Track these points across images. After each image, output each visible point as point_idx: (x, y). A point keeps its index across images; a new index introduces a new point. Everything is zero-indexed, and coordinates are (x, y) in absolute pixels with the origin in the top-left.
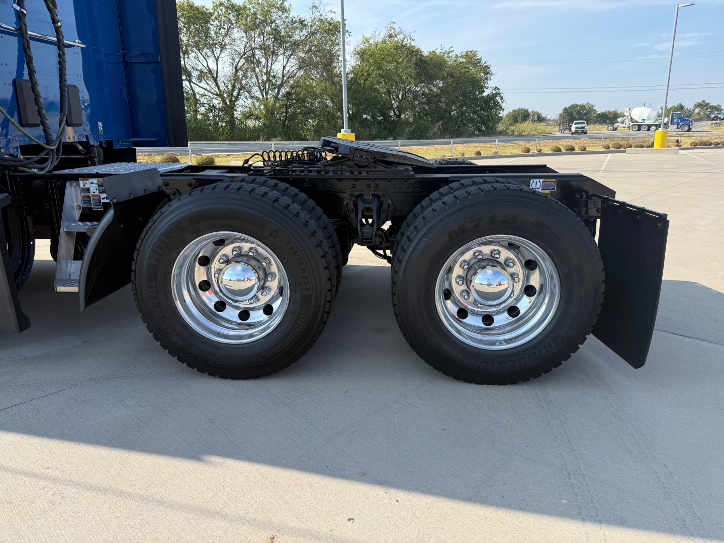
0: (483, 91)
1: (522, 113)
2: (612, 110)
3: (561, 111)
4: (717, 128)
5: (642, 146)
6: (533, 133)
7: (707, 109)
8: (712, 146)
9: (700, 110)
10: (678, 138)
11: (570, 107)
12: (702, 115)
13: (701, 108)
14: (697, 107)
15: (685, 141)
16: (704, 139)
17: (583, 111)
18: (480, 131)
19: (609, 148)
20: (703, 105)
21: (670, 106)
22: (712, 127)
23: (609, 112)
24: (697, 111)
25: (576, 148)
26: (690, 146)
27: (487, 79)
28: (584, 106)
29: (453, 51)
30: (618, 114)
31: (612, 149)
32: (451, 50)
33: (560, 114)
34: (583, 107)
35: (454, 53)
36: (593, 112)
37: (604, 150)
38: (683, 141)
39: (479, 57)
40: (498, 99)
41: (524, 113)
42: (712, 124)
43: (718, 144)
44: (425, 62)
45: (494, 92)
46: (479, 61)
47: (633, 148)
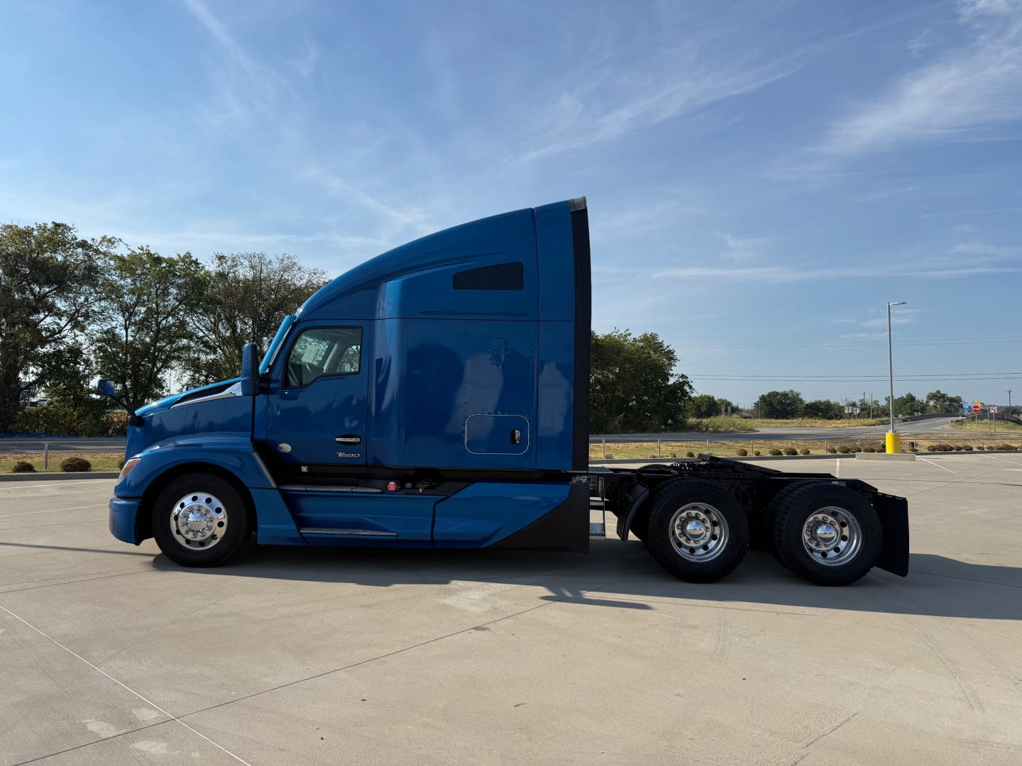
0: (668, 380)
1: (706, 402)
2: (823, 399)
3: (757, 400)
4: (960, 427)
5: (873, 451)
6: (732, 428)
7: (944, 401)
8: (954, 451)
9: (935, 403)
10: (913, 441)
11: (769, 395)
12: (939, 409)
13: (936, 400)
14: (931, 399)
15: (923, 444)
16: (944, 443)
17: (786, 400)
18: (666, 425)
19: (835, 452)
20: (938, 396)
21: (897, 397)
22: (954, 426)
23: (820, 402)
24: (932, 403)
25: (798, 451)
26: (928, 451)
27: (670, 365)
28: (787, 394)
29: (630, 334)
30: (831, 405)
31: (839, 453)
32: (627, 332)
33: (755, 404)
34: (785, 395)
35: (632, 336)
36: (799, 402)
37: (829, 454)
38: (919, 443)
39: (660, 341)
40: (686, 388)
41: (709, 401)
42: (952, 422)
43: (960, 449)
44: (601, 347)
45: (681, 380)
46: (661, 345)
47: (862, 453)
